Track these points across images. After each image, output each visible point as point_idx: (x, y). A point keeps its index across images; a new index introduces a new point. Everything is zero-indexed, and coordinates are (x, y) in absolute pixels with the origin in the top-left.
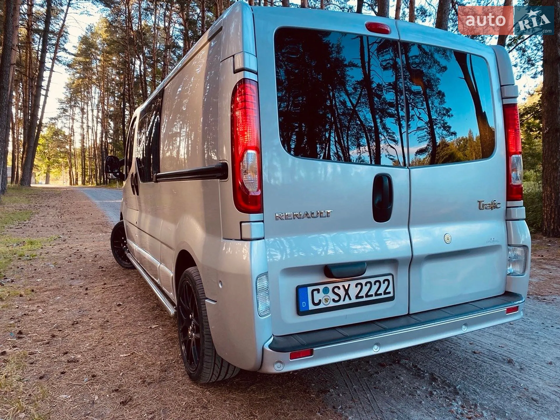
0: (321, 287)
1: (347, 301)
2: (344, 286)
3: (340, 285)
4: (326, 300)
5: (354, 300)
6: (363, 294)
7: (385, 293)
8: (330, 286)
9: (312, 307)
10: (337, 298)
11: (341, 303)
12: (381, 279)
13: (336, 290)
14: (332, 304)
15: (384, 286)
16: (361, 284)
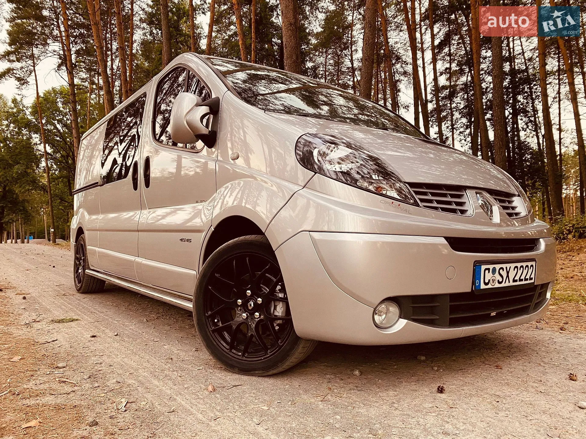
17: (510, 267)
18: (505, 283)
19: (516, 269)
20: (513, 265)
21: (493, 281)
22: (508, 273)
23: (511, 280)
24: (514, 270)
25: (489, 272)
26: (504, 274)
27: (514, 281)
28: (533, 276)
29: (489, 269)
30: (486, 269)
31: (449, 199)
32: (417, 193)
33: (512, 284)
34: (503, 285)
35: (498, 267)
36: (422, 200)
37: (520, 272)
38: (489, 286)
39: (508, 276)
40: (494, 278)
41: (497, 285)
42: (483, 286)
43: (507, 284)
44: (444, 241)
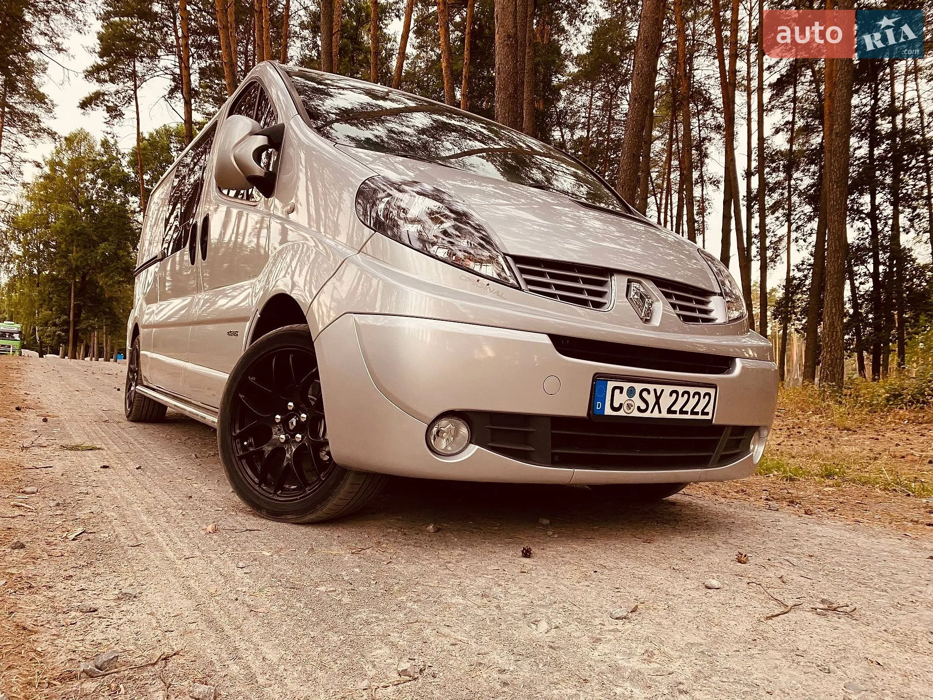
17: (663, 391)
18: (652, 412)
19: (674, 395)
20: (668, 389)
21: (629, 406)
22: (658, 398)
23: (664, 410)
24: (671, 395)
25: (621, 392)
26: (651, 399)
27: (669, 411)
28: (709, 409)
29: (621, 389)
30: (615, 388)
31: (580, 285)
32: (522, 271)
33: (664, 415)
34: (647, 415)
35: (638, 387)
36: (528, 282)
37: (681, 401)
38: (621, 413)
39: (657, 402)
40: (633, 404)
41: (636, 414)
42: (608, 411)
43: (656, 414)
44: (547, 340)
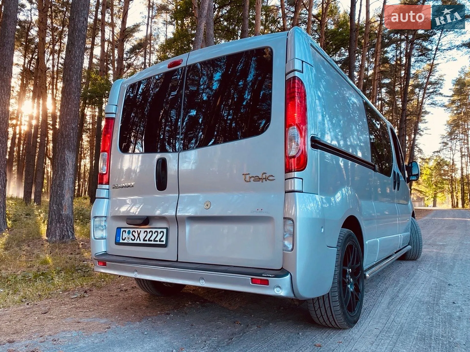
0: (127, 230)
1: (138, 242)
2: (138, 231)
3: (136, 230)
4: (128, 238)
5: (142, 242)
6: (147, 238)
7: (160, 241)
8: (131, 230)
9: (121, 241)
10: (133, 238)
11: (135, 242)
12: (159, 230)
13: (134, 233)
14: (131, 242)
15: (160, 236)
16: (147, 231)
